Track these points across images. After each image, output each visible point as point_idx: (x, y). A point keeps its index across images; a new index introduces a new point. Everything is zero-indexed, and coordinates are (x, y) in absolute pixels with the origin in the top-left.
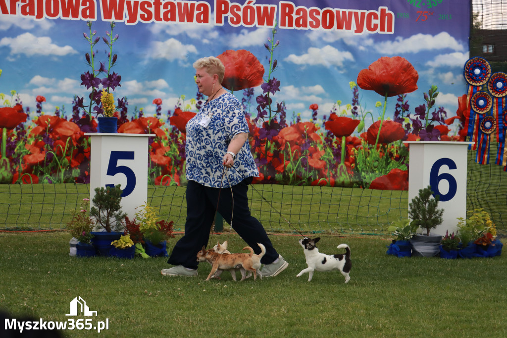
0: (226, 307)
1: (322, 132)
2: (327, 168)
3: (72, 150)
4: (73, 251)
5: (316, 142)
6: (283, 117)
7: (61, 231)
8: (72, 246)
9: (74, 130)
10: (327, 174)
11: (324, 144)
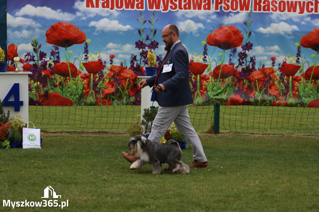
1: (278, 73)
2: (281, 95)
3: (130, 86)
5: (274, 79)
6: (254, 65)
7: (125, 133)
9: (131, 74)
10: (281, 98)
11: (279, 80)
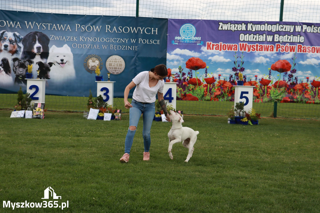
0: (278, 141)
4: (229, 122)
8: (229, 120)
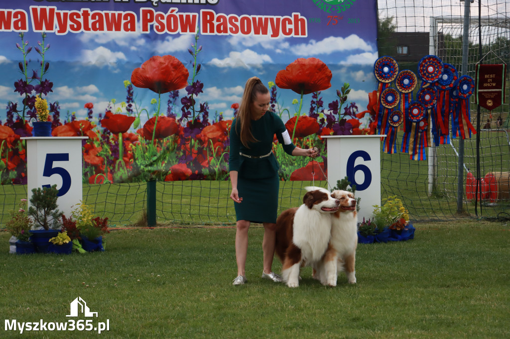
0: (159, 295)
4: (13, 248)
8: (12, 244)
